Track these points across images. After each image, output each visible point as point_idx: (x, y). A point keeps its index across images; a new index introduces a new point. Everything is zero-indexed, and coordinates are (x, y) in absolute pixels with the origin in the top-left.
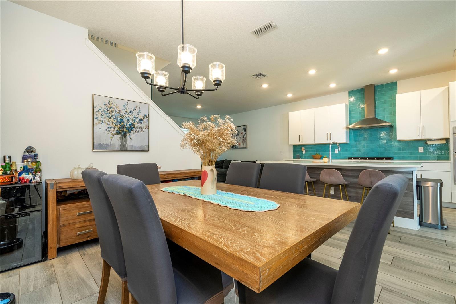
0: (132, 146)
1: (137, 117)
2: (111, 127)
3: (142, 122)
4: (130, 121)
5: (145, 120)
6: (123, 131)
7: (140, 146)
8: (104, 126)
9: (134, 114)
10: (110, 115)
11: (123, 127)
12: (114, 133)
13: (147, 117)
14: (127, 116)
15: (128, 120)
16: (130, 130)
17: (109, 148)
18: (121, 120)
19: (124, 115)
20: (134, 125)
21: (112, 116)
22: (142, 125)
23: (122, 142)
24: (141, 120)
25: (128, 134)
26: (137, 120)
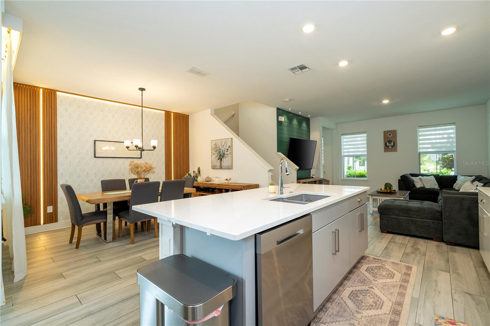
0: (224, 166)
1: (225, 148)
2: (216, 156)
3: (228, 151)
4: (223, 151)
5: (229, 149)
6: (221, 158)
7: (227, 166)
8: (215, 156)
9: (225, 147)
10: (216, 150)
11: (220, 155)
12: (217, 159)
13: (230, 147)
14: (222, 148)
15: (222, 151)
16: (223, 157)
17: (216, 168)
18: (220, 151)
19: (221, 148)
20: (225, 153)
21: (217, 150)
22: (228, 153)
23: (220, 164)
24: (227, 150)
25: (222, 159)
26: (226, 150)
